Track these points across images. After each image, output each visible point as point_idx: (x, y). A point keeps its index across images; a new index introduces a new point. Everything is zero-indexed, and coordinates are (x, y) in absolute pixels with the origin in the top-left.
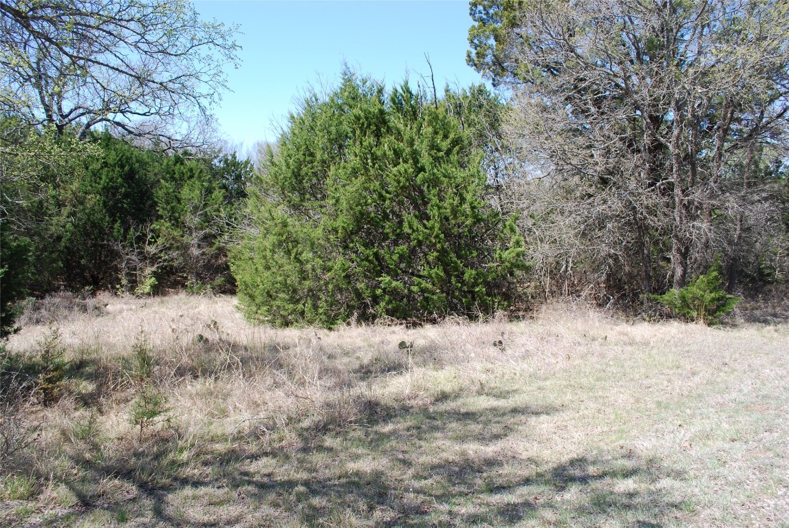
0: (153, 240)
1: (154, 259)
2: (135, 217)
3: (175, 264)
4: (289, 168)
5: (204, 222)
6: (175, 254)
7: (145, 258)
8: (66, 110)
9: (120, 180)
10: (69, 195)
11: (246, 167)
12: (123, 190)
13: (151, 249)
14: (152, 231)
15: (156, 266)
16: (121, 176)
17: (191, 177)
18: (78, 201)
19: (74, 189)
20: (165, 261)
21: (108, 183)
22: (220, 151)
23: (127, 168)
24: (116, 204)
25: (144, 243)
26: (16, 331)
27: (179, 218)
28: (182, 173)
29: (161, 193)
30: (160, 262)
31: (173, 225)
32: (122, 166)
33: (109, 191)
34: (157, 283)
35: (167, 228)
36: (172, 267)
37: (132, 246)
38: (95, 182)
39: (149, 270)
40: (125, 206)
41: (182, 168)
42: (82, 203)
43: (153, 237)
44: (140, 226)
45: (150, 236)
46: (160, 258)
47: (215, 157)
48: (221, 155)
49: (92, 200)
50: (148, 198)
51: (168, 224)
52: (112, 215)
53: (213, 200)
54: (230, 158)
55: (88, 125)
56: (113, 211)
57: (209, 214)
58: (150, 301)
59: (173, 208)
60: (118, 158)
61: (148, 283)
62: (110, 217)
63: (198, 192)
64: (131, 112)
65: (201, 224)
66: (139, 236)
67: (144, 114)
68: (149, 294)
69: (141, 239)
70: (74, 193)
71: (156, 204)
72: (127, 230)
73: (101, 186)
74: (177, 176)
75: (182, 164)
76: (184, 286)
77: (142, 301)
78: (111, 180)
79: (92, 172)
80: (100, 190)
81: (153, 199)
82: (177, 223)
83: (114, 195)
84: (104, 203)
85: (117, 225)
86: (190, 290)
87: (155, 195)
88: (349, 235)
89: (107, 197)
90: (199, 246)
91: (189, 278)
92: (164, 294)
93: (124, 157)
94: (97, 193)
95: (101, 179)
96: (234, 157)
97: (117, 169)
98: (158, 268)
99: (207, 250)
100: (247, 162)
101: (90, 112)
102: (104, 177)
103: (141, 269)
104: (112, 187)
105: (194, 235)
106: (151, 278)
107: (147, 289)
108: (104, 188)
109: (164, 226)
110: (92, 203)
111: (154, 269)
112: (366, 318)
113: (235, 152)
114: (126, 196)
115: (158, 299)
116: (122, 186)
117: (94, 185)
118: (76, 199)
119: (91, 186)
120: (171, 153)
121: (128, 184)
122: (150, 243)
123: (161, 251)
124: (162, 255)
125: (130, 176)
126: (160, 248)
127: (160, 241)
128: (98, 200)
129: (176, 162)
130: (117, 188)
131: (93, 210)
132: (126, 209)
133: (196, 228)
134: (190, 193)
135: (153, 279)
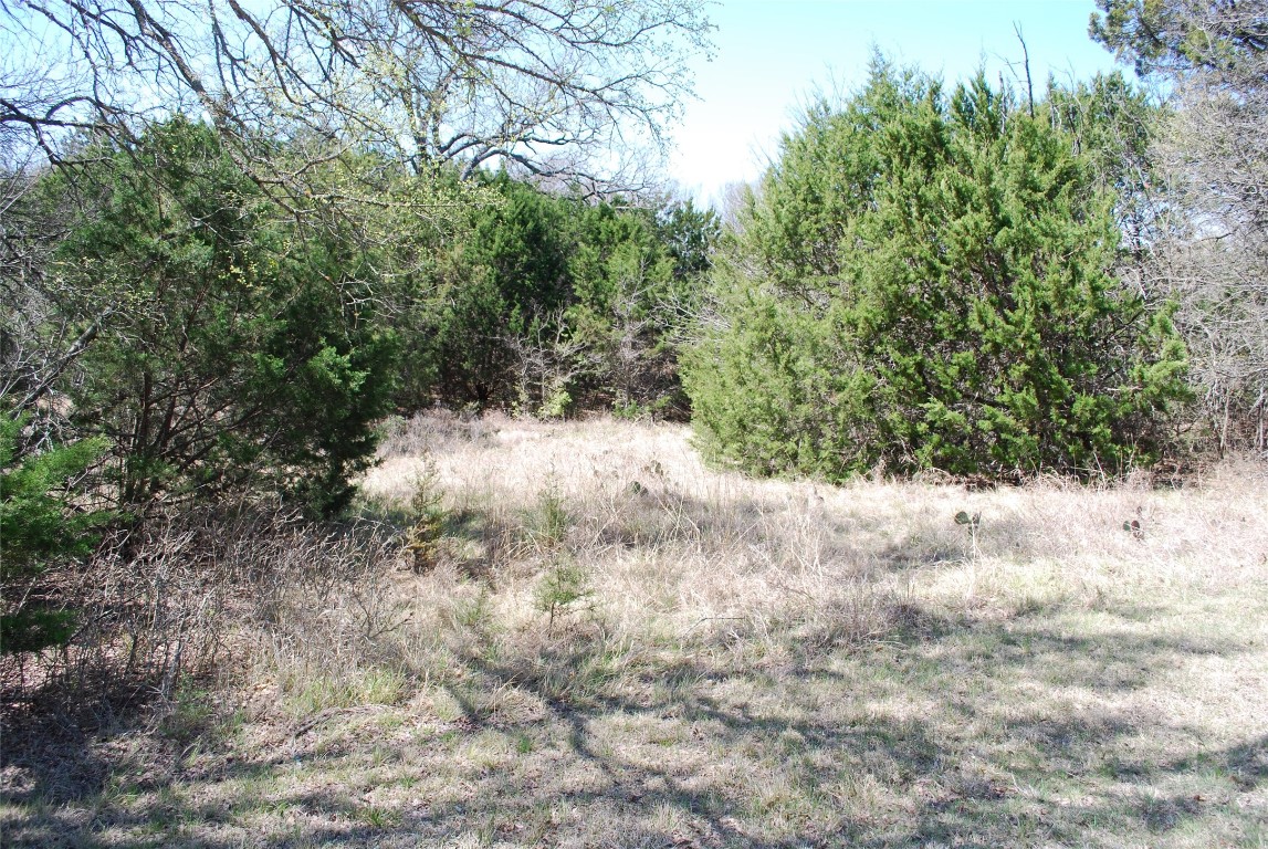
0: (566, 335)
1: (567, 363)
2: (541, 299)
3: (598, 373)
4: (780, 222)
5: (643, 309)
6: (597, 357)
7: (555, 362)
8: (445, 140)
9: (520, 243)
10: (449, 266)
11: (708, 221)
12: (525, 258)
13: (563, 349)
14: (565, 321)
15: (570, 374)
16: (522, 237)
17: (625, 238)
18: (460, 275)
19: (456, 257)
20: (582, 367)
21: (503, 248)
22: (669, 197)
23: (530, 225)
24: (513, 280)
25: (553, 339)
26: (377, 464)
27: (606, 301)
28: (611, 232)
29: (579, 263)
30: (576, 369)
31: (596, 312)
32: (524, 223)
33: (505, 259)
34: (570, 400)
35: (588, 317)
36: (593, 377)
37: (536, 343)
38: (486, 247)
39: (560, 380)
40: (527, 282)
41: (611, 224)
42: (466, 278)
43: (566, 331)
44: (548, 314)
45: (562, 329)
46: (576, 362)
47: (662, 207)
48: (670, 203)
49: (482, 274)
50: (560, 271)
51: (589, 311)
52: (509, 296)
53: (657, 274)
54: (684, 208)
55: (476, 162)
56: (510, 289)
57: (650, 295)
58: (559, 427)
59: (596, 286)
60: (518, 210)
61: (560, 398)
62: (505, 300)
63: (635, 262)
64: (537, 140)
65: (638, 312)
66: (546, 328)
67: (556, 143)
68: (558, 417)
69: (549, 333)
70: (456, 264)
71: (571, 279)
72: (528, 320)
73: (493, 253)
74: (603, 237)
75: (611, 218)
76: (610, 407)
77: (548, 427)
78: (508, 243)
79: (481, 232)
80: (492, 258)
81: (567, 273)
82: (603, 309)
83: (511, 266)
84: (498, 277)
85: (515, 312)
86: (618, 414)
87: (570, 266)
88: (876, 332)
89: (501, 269)
90: (634, 346)
91: (618, 394)
92: (580, 418)
93: (527, 209)
94: (488, 263)
95: (493, 241)
96: (690, 208)
97: (517, 226)
98: (572, 377)
99: (646, 352)
100: (710, 215)
101: (477, 142)
102: (497, 239)
103: (548, 378)
104: (509, 255)
105: (627, 327)
106: (562, 392)
107: (556, 410)
108: (497, 256)
109: (582, 314)
110: (480, 278)
111: (567, 379)
112: (899, 470)
113: (692, 199)
114: (529, 267)
115: (571, 425)
116: (523, 252)
117: (483, 251)
118: (459, 272)
119: (479, 252)
120: (595, 202)
121: (532, 249)
122: (562, 340)
123: (578, 352)
124: (579, 358)
125: (535, 238)
126: (576, 347)
127: (577, 336)
128: (489, 275)
129: (603, 215)
130: (515, 256)
131: (482, 289)
132: (528, 287)
133: (630, 318)
134: (623, 263)
135: (566, 394)
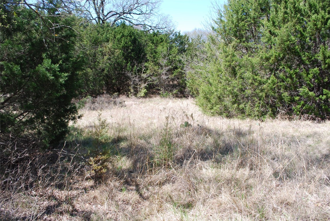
0: (145, 71)
1: (145, 80)
2: (136, 60)
3: (155, 83)
5: (169, 63)
6: (154, 78)
7: (142, 80)
8: (105, 14)
9: (130, 43)
10: (108, 50)
11: (185, 38)
12: (131, 48)
13: (144, 76)
14: (145, 67)
15: (147, 83)
16: (130, 41)
17: (162, 42)
18: (111, 53)
19: (110, 47)
20: (151, 81)
21: (125, 44)
22: (173, 30)
23: (133, 37)
24: (128, 54)
25: (141, 72)
27: (157, 61)
28: (157, 40)
29: (148, 49)
30: (148, 82)
31: (154, 64)
32: (131, 37)
33: (125, 48)
34: (147, 92)
35: (152, 65)
36: (153, 84)
37: (136, 74)
38: (119, 44)
39: (143, 85)
40: (132, 55)
41: (157, 38)
42: (113, 54)
43: (145, 70)
44: (139, 65)
45: (143, 70)
46: (148, 80)
47: (171, 34)
48: (174, 32)
49: (118, 52)
50: (142, 52)
51: (152, 64)
52: (126, 59)
53: (173, 52)
54: (178, 34)
55: (115, 21)
56: (127, 57)
57: (171, 59)
58: (144, 100)
59: (154, 56)
60: (129, 33)
61: (143, 91)
62: (126, 61)
63: (166, 48)
64: (134, 14)
65: (167, 64)
66: (138, 69)
67: (139, 14)
68: (144, 97)
69: (140, 71)
70: (110, 49)
71: (146, 54)
72: (133, 66)
73: (122, 46)
74: (155, 42)
75: (157, 36)
76: (159, 94)
77: (141, 100)
78: (126, 43)
79: (118, 39)
80: (121, 48)
81: (144, 52)
82: (157, 64)
83: (127, 50)
84: (123, 54)
85: (129, 64)
86: (161, 95)
87: (145, 50)
89: (124, 51)
90: (166, 74)
91: (161, 89)
92: (150, 97)
93: (131, 32)
94: (120, 49)
95: (121, 42)
96: (179, 34)
97: (129, 38)
98: (147, 84)
99: (170, 76)
100: (185, 36)
101: (117, 14)
102: (123, 42)
103: (140, 85)
104: (126, 46)
105: (164, 68)
106: (144, 89)
107: (143, 95)
108: (123, 47)
109: (150, 65)
110: (117, 54)
111: (146, 85)
113: (180, 31)
114: (133, 50)
115: (148, 99)
116: (131, 46)
117: (118, 45)
118: (111, 52)
119: (117, 46)
120: (151, 32)
121: (133, 45)
122: (144, 73)
123: (149, 76)
124: (149, 78)
125: (134, 41)
126: (148, 75)
127: (148, 72)
128: (120, 53)
129: (154, 36)
130: (128, 47)
131: (118, 57)
132: (133, 57)
133: (165, 66)
134: (162, 49)
135: (145, 90)
